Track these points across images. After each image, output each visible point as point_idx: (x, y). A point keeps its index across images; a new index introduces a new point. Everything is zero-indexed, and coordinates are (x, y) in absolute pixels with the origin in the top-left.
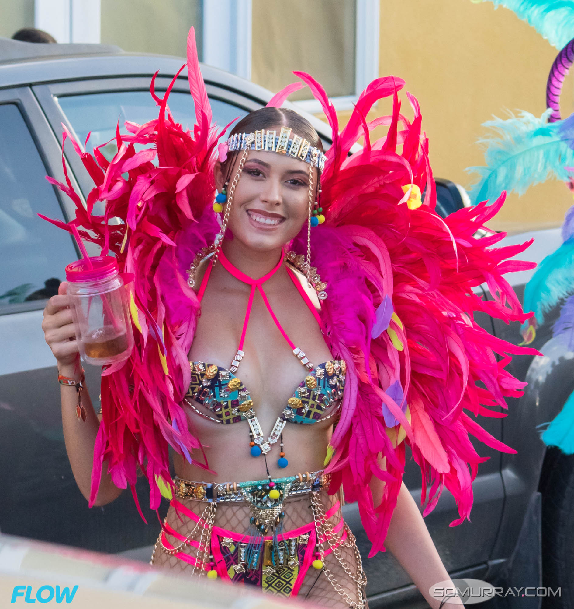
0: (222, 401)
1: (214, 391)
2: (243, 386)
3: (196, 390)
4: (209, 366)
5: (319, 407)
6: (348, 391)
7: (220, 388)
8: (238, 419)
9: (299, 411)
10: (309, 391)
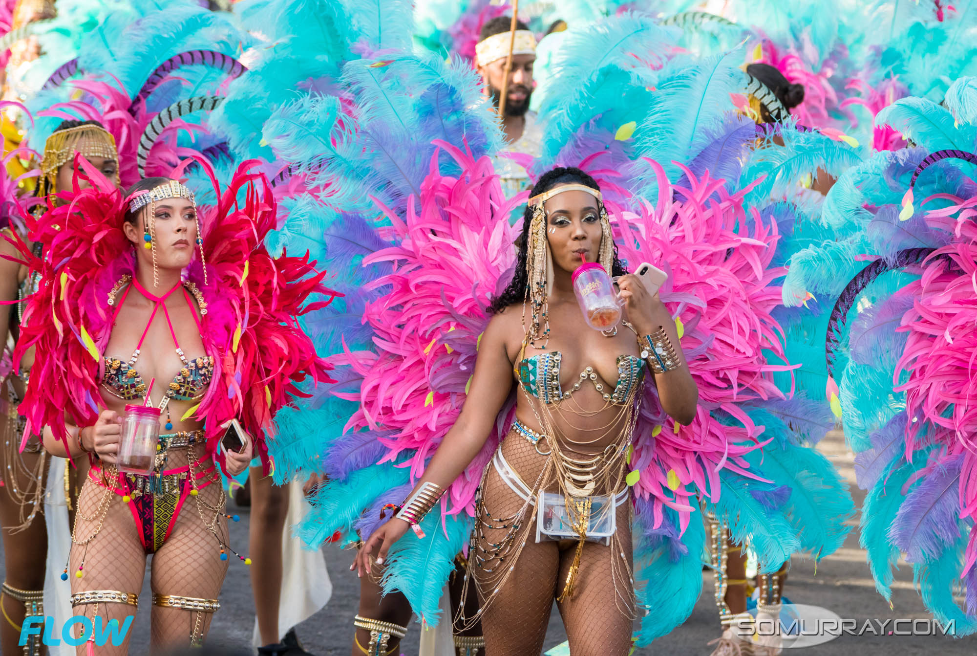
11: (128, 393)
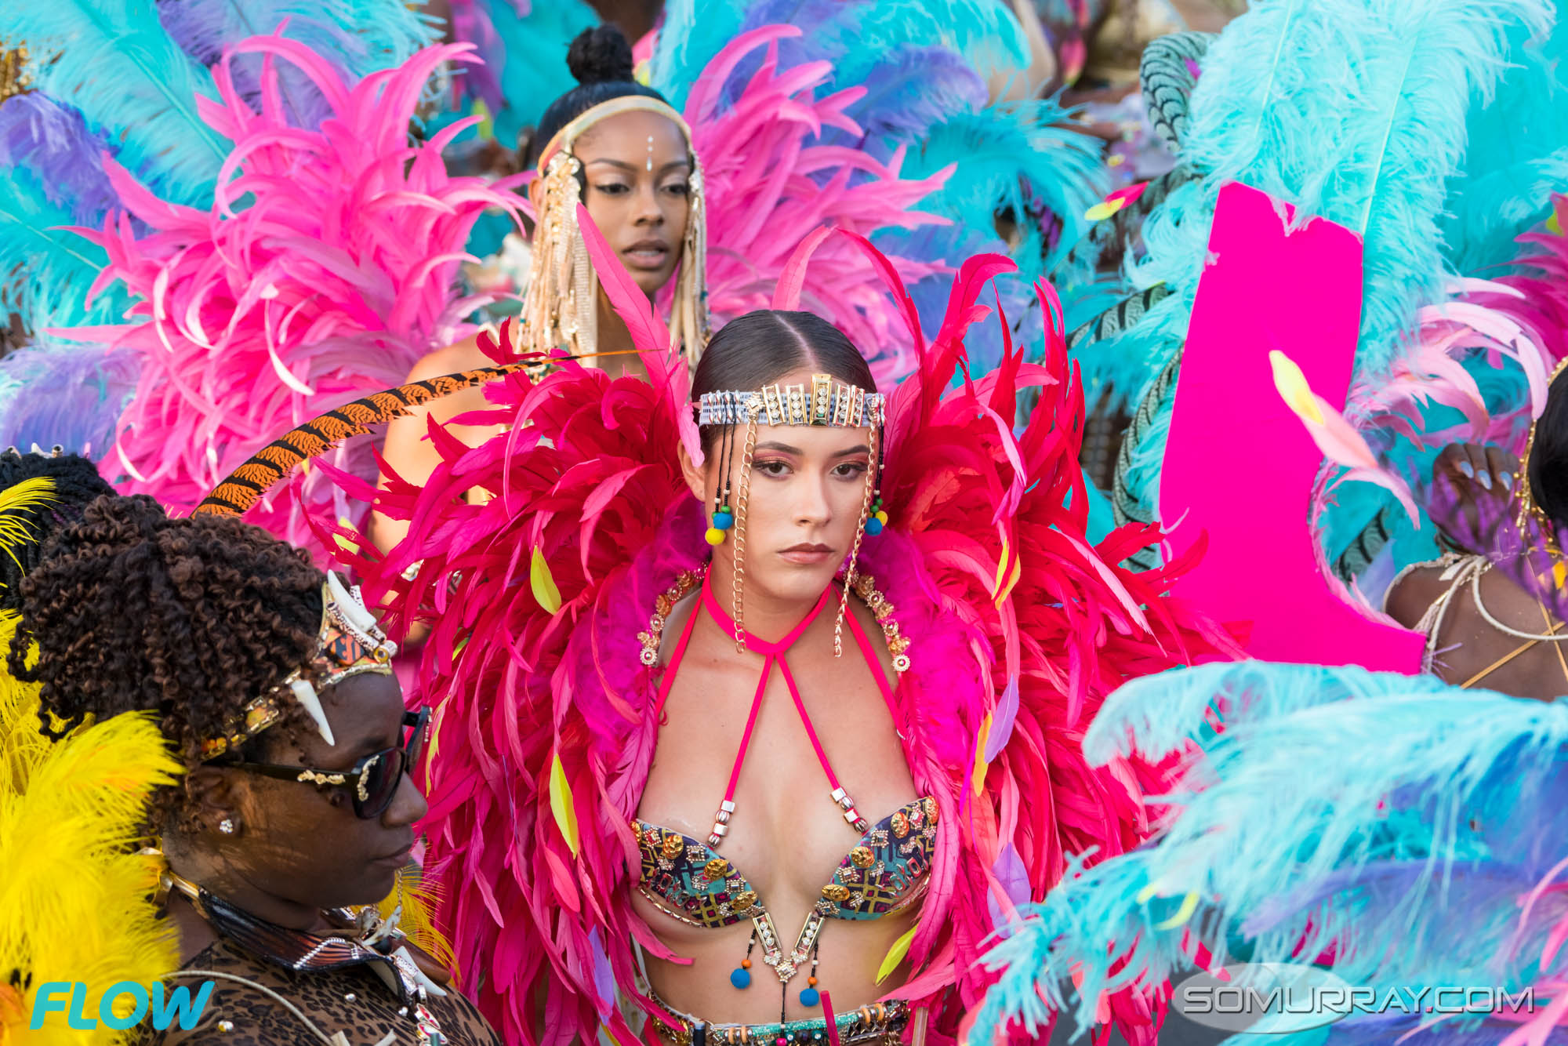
0: (698, 895)
1: (681, 878)
2: (734, 871)
3: (650, 874)
4: (668, 835)
5: (882, 894)
6: (941, 857)
7: (692, 875)
8: (732, 920)
9: (845, 904)
10: (861, 871)
11: (711, 914)
